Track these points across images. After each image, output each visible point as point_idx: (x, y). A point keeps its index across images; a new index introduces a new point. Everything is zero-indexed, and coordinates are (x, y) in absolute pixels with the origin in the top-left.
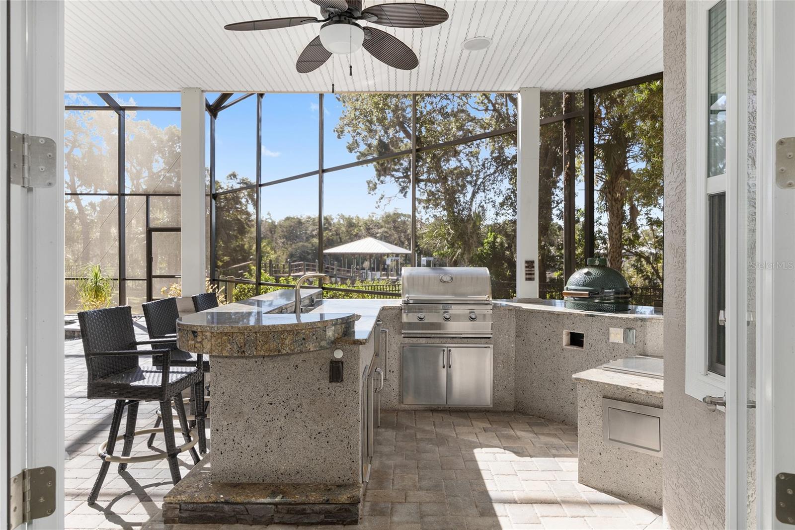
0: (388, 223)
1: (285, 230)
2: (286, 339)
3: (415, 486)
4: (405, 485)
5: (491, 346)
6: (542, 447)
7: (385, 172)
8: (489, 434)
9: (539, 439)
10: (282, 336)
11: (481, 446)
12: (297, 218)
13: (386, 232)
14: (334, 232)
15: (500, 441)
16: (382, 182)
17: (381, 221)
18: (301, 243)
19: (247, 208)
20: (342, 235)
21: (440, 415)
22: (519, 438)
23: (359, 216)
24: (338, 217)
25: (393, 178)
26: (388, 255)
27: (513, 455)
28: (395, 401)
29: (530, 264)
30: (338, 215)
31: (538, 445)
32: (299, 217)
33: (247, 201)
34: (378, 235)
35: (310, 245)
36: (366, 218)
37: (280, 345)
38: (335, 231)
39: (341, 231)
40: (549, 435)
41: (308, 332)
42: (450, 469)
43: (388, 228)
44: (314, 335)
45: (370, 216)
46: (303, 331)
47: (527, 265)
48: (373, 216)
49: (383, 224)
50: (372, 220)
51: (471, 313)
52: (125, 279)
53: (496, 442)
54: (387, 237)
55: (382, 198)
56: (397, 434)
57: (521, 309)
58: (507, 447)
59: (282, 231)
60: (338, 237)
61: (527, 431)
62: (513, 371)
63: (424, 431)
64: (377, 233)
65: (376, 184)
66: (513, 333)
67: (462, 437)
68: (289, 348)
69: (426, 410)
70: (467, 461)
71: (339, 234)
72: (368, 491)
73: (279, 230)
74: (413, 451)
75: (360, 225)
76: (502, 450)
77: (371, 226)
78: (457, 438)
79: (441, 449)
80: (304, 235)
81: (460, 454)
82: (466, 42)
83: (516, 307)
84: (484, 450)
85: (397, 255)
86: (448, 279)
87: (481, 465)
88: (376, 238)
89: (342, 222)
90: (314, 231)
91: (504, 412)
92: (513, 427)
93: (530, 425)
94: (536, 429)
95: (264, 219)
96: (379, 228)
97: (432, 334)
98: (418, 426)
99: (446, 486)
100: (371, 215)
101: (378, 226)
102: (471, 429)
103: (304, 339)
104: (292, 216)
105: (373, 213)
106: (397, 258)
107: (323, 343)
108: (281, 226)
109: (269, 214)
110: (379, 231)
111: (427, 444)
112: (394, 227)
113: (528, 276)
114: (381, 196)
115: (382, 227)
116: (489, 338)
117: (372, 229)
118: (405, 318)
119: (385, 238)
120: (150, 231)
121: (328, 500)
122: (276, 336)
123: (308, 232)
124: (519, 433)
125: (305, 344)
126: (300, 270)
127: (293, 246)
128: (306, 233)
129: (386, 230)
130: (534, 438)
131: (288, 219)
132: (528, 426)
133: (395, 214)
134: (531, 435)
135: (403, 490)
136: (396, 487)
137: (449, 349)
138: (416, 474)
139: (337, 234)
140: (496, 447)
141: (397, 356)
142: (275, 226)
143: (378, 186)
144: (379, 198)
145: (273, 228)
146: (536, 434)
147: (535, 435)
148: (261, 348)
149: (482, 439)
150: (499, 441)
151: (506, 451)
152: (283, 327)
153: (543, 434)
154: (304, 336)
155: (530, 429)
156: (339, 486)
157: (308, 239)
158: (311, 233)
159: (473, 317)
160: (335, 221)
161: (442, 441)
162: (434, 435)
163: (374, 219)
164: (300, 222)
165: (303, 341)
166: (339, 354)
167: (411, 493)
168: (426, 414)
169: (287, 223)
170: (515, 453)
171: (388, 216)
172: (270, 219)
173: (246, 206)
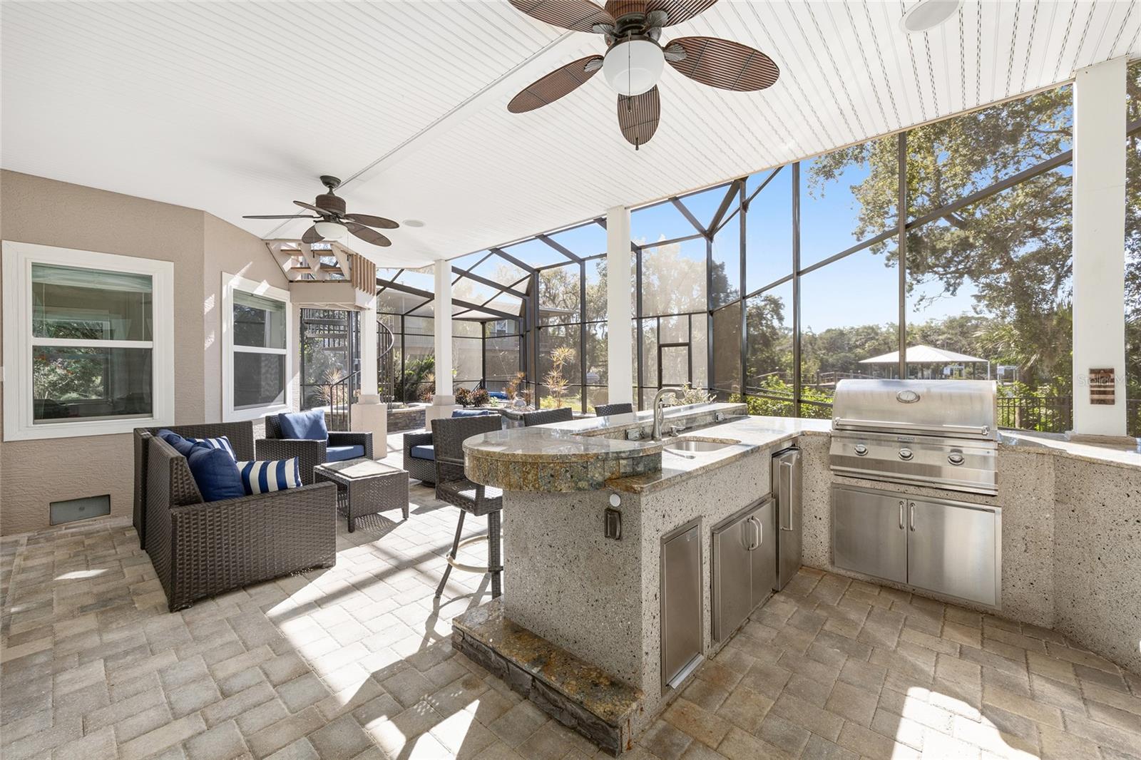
0: (953, 328)
1: (825, 341)
2: (528, 473)
3: (754, 722)
4: (740, 714)
5: (1000, 509)
6: (1086, 742)
7: (918, 269)
8: (967, 665)
9: (1089, 717)
10: (524, 469)
11: (933, 685)
12: (839, 330)
13: (950, 339)
14: (882, 342)
15: (983, 691)
16: (918, 281)
17: (942, 327)
18: (843, 354)
19: (772, 323)
20: (890, 344)
21: (892, 598)
22: (1033, 697)
23: (913, 323)
24: (887, 326)
25: (937, 276)
26: (946, 364)
27: (994, 733)
28: (823, 558)
29: (1102, 376)
30: (887, 324)
31: (1075, 730)
32: (842, 328)
33: (772, 317)
34: (938, 343)
35: (853, 356)
36: (923, 324)
37: (522, 480)
38: (883, 340)
39: (890, 340)
40: (1121, 714)
41: (558, 468)
42: (839, 714)
43: (952, 334)
44: (567, 471)
45: (927, 322)
46: (552, 465)
47: (1093, 376)
48: (932, 322)
49: (945, 330)
50: (930, 327)
51: (952, 451)
52: (642, 387)
53: (974, 688)
54: (952, 344)
55: (921, 300)
56: (797, 610)
57: (1064, 455)
58: (993, 710)
59: (823, 343)
60: (886, 346)
61: (1063, 686)
62: (1049, 561)
63: (844, 620)
64: (937, 340)
65: (913, 284)
66: (1048, 493)
67: (905, 654)
68: (533, 486)
69: (872, 583)
70: (883, 708)
71: (888, 343)
72: (680, 699)
73: (819, 342)
74: (800, 651)
75: (914, 332)
76: (975, 713)
77: (929, 333)
78: (895, 651)
79: (850, 664)
80: (846, 346)
81: (880, 688)
82: (906, 16)
83: (1054, 449)
84: (936, 697)
85: (960, 364)
86: (911, 397)
87: (905, 731)
88: (936, 346)
89: (891, 330)
90: (857, 341)
91: (1028, 626)
92: (1032, 666)
93: (1079, 671)
94: (1089, 688)
95: (804, 333)
96: (939, 335)
97: (881, 476)
98: (841, 608)
99: (807, 749)
100: (929, 321)
101: (940, 332)
102: (932, 642)
103: (552, 476)
104: (833, 328)
105: (931, 319)
106: (960, 367)
107: (582, 484)
108: (821, 338)
109: (809, 327)
110: (940, 337)
111: (832, 647)
112: (961, 333)
113: (1096, 397)
114: (920, 297)
115: (944, 333)
116: (993, 496)
117: (930, 336)
118: (836, 449)
119: (949, 346)
120: (660, 347)
121: (582, 703)
122: (517, 468)
123: (851, 343)
124: (1040, 685)
125: (555, 482)
126: (832, 380)
127: (834, 357)
128: (848, 344)
129: (949, 336)
130: (1075, 709)
131: (828, 331)
132: (1071, 676)
133: (962, 318)
134: (1068, 699)
135: (731, 721)
136: (723, 712)
137: (910, 502)
138: (772, 698)
139: (885, 344)
140: (964, 700)
141: (826, 498)
142: (816, 339)
143: (914, 287)
144: (918, 299)
145: (813, 339)
146: (1084, 700)
147: (1080, 704)
148: (502, 481)
149: (942, 670)
150: (980, 688)
151: (984, 719)
152: (524, 458)
153: (1105, 708)
154: (552, 472)
155: (1074, 684)
156: (613, 684)
157: (850, 349)
158: (855, 343)
159: (957, 458)
160: (884, 330)
161: (861, 647)
162: (856, 633)
163: (933, 325)
164: (841, 333)
165: (551, 478)
166: (615, 501)
167: (737, 734)
168: (868, 590)
169: (828, 335)
170: (1003, 730)
171: (952, 321)
172: (811, 332)
173: (771, 321)
